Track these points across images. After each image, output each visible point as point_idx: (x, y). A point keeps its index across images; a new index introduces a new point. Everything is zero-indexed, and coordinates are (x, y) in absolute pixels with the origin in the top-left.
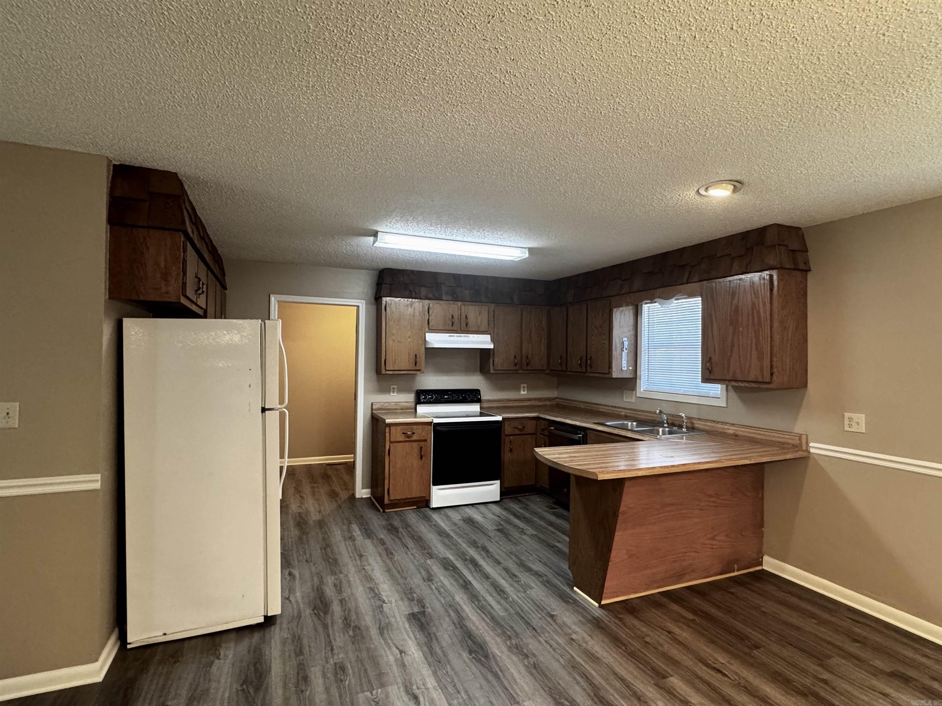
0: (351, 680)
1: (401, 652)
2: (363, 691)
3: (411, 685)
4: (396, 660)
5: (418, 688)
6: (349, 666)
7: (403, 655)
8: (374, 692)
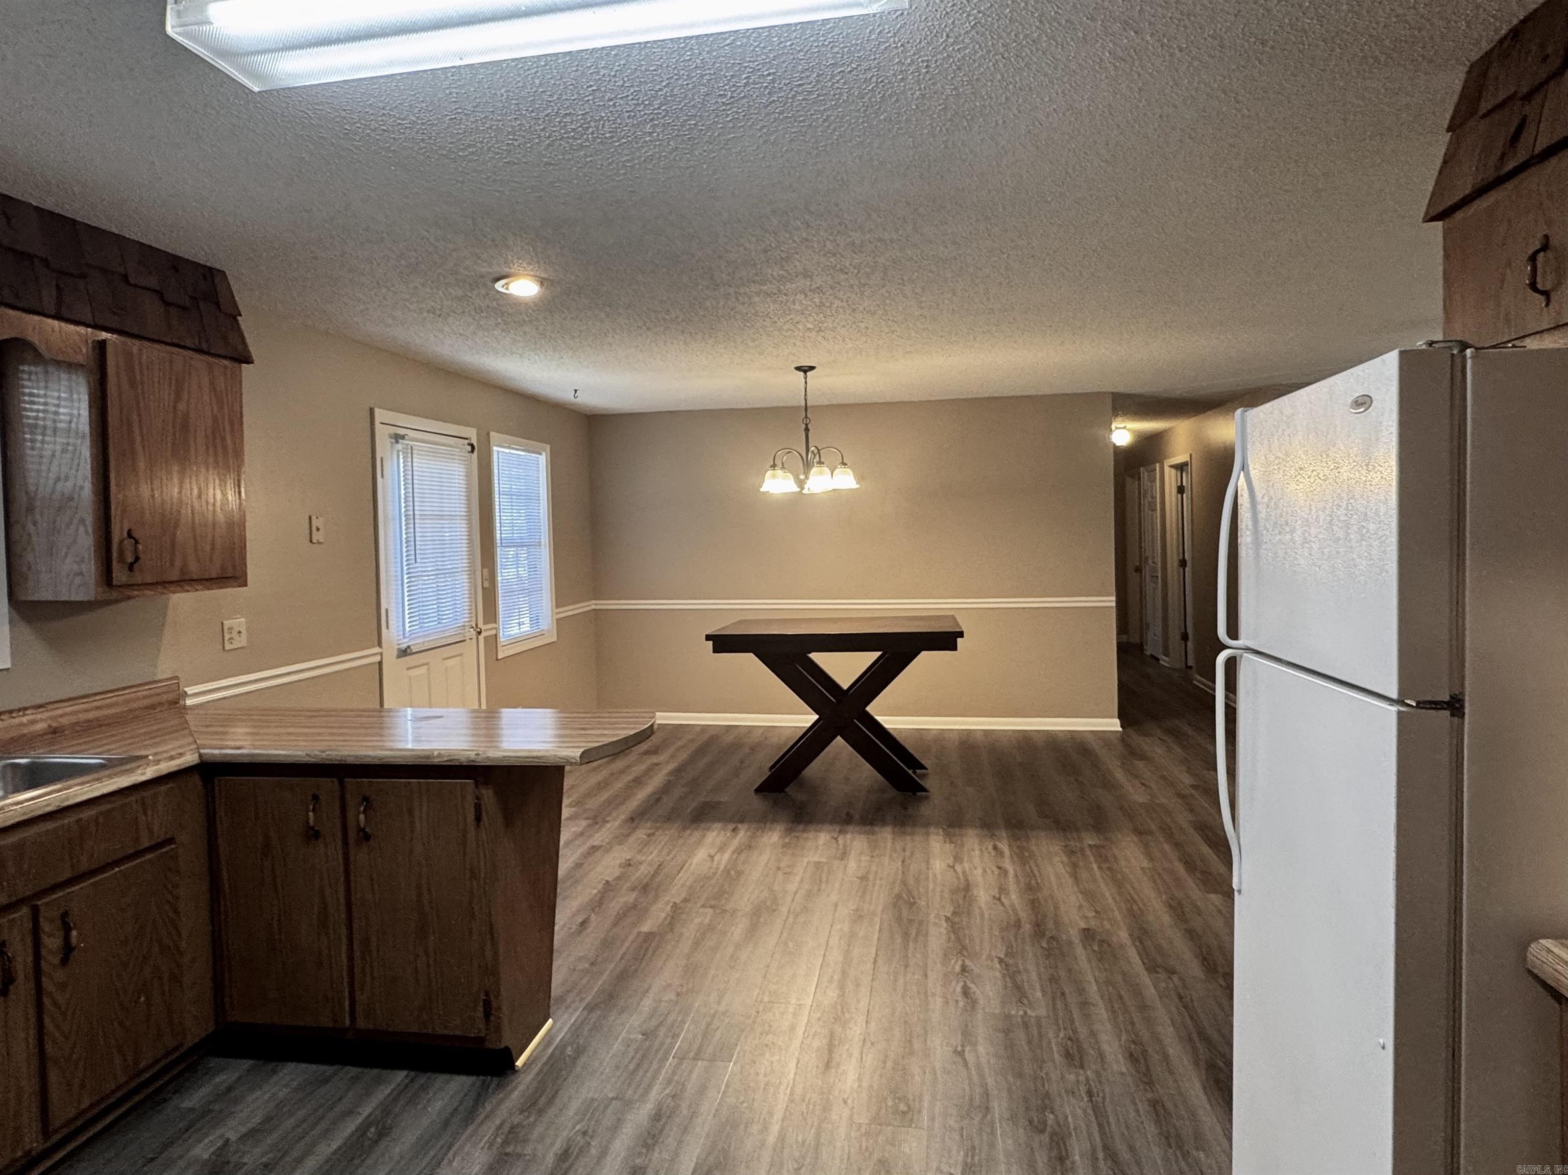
0: (1054, 1040)
1: (961, 1054)
2: (1038, 1019)
3: (965, 1010)
4: (974, 1045)
5: (957, 1001)
6: (1056, 1056)
7: (959, 1048)
8: (1021, 1013)
